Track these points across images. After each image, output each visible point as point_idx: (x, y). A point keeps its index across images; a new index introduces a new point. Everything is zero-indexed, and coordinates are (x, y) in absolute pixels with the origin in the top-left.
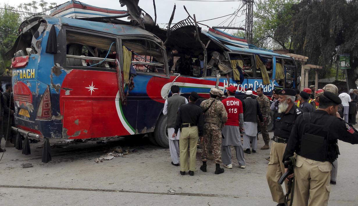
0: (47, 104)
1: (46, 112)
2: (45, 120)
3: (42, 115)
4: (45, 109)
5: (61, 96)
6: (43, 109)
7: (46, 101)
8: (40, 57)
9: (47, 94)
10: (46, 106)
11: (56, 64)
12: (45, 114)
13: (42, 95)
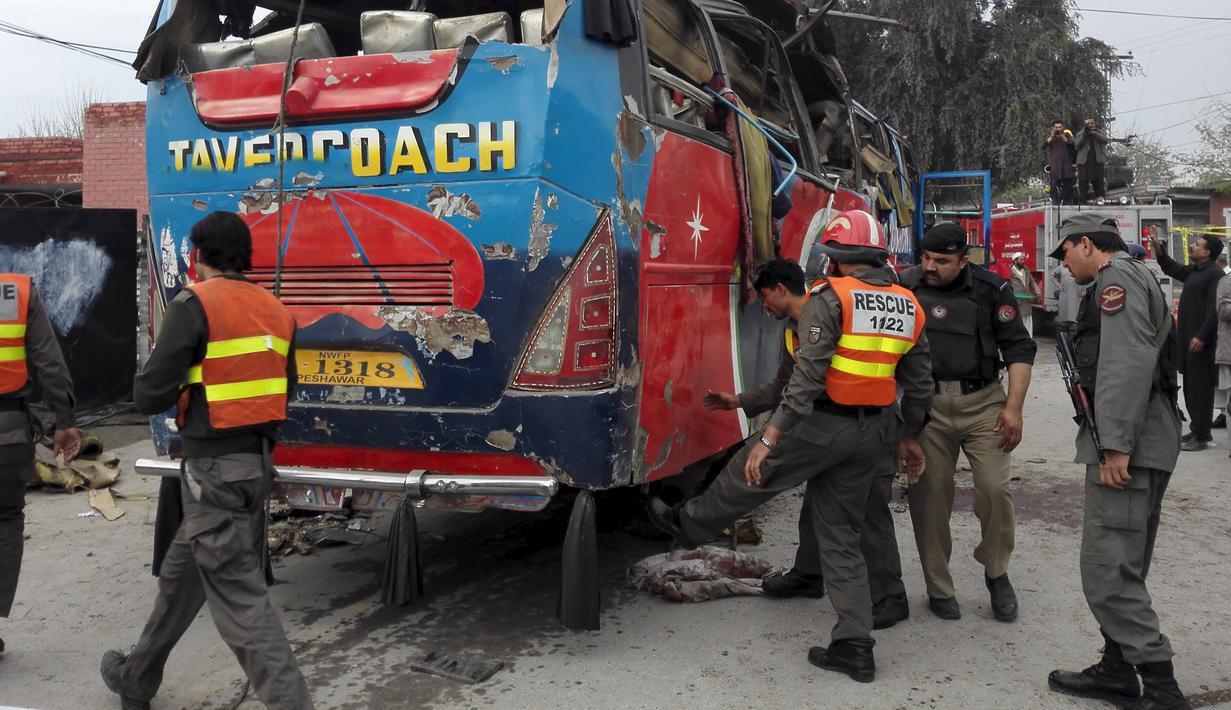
0: (603, 306)
1: (594, 348)
2: (589, 393)
3: (567, 365)
4: (588, 335)
5: (643, 264)
6: (573, 335)
7: (596, 290)
8: (557, 57)
9: (602, 253)
10: (596, 314)
11: (626, 97)
12: (585, 360)
13: (568, 261)
